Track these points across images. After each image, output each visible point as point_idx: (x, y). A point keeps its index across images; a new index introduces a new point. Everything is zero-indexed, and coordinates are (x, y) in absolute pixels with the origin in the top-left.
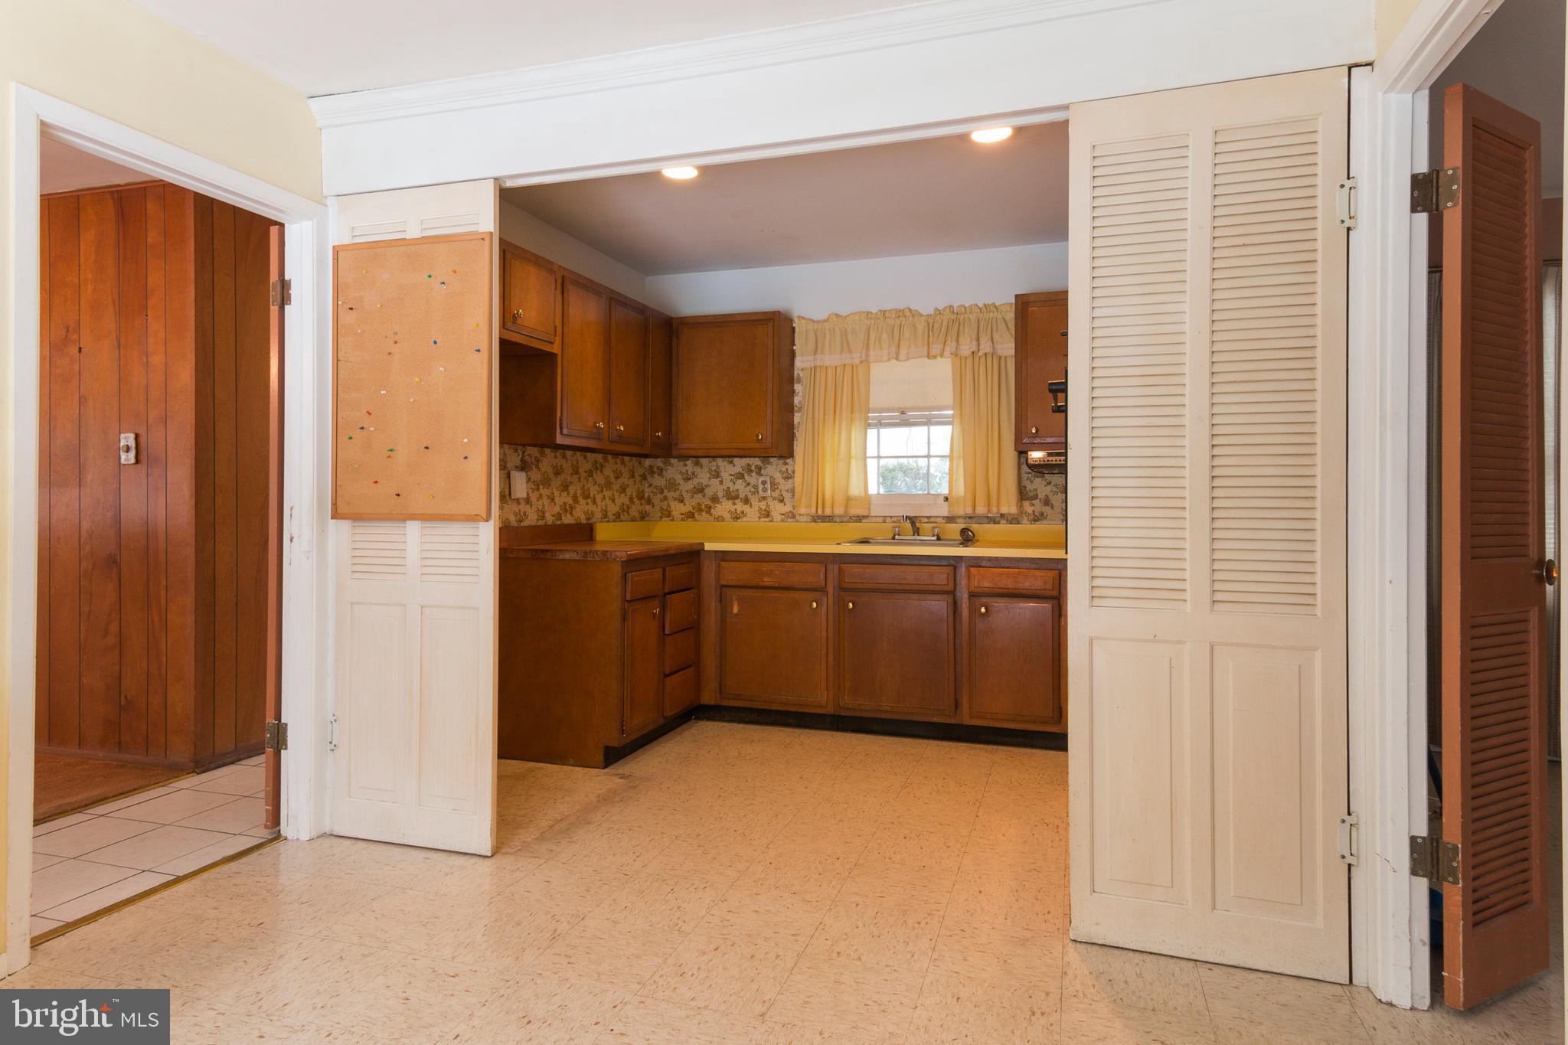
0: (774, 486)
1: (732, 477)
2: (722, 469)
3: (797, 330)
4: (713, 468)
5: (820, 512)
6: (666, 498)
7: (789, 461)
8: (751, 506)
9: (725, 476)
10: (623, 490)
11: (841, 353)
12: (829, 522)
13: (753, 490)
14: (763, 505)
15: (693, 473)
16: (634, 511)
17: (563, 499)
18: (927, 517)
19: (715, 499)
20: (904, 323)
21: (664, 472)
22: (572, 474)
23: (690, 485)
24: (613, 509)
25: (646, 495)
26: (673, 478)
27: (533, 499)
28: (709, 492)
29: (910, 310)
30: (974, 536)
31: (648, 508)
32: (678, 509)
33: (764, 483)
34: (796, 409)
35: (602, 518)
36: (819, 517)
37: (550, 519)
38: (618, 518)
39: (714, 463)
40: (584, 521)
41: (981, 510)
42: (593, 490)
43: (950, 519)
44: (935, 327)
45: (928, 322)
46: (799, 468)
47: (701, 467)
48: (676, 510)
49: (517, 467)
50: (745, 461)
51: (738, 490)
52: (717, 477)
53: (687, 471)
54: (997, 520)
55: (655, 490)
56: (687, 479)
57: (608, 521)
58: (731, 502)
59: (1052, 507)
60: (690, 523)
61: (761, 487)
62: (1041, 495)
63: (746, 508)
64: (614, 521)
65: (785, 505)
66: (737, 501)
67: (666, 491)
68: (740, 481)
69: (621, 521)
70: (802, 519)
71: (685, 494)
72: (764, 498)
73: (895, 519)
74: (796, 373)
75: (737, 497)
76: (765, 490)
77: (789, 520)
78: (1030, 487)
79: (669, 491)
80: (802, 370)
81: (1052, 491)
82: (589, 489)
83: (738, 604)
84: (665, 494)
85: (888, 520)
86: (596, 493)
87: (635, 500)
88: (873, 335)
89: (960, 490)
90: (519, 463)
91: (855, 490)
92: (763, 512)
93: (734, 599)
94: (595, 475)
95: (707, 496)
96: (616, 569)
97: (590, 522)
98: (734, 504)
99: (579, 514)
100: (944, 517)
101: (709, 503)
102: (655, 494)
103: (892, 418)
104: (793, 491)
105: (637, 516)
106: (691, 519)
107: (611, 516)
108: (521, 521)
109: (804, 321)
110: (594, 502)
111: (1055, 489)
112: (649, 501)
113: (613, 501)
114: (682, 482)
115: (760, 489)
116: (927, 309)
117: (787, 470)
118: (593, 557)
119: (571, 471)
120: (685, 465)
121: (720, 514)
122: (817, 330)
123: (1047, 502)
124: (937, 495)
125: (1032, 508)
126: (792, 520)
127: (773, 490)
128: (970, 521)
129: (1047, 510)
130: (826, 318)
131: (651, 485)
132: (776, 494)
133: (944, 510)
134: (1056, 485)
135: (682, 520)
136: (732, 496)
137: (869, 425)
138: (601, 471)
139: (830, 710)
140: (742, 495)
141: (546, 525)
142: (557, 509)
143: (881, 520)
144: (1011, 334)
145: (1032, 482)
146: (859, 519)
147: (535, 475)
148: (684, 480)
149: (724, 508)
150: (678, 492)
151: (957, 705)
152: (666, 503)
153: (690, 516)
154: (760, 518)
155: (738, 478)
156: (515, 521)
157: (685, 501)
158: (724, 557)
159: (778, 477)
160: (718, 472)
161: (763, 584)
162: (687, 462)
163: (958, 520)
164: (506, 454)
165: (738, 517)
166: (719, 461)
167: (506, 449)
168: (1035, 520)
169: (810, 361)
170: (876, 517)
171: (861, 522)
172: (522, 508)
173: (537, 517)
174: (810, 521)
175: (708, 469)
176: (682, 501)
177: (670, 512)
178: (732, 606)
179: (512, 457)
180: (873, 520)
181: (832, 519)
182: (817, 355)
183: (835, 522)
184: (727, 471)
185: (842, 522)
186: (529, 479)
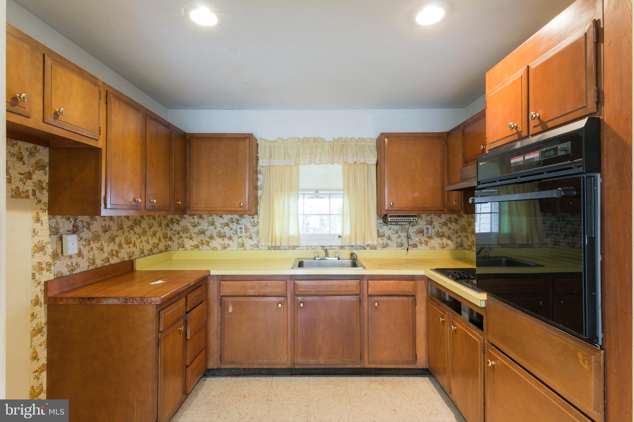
0: (246, 230)
1: (222, 225)
2: (216, 220)
3: (260, 145)
4: (211, 220)
5: (274, 245)
6: (181, 237)
7: (255, 216)
8: (233, 241)
9: (217, 224)
10: (154, 234)
11: (285, 158)
12: (277, 249)
13: (234, 232)
14: (240, 241)
15: (198, 223)
16: (161, 247)
17: (109, 248)
18: (330, 246)
19: (211, 237)
20: (318, 145)
21: (180, 222)
22: (118, 230)
23: (196, 229)
24: (147, 247)
25: (169, 236)
26: (186, 226)
27: (85, 251)
28: (208, 234)
29: (321, 138)
30: (357, 257)
31: (170, 243)
32: (188, 243)
33: (241, 228)
34: (259, 188)
35: (140, 255)
36: (272, 247)
37: (99, 263)
38: (151, 252)
39: (211, 217)
40: (127, 259)
41: (359, 243)
42: (134, 238)
43: (342, 247)
44: (335, 148)
45: (330, 145)
46: (261, 220)
47: (203, 219)
48: (187, 244)
49: (69, 231)
50: (229, 217)
51: (225, 232)
52: (213, 225)
53: (194, 221)
54: (365, 247)
55: (174, 233)
56: (195, 226)
57: (144, 256)
58: (221, 239)
59: (392, 241)
60: (196, 251)
61: (239, 230)
62: (387, 235)
63: (230, 242)
64: (149, 255)
65: (253, 240)
66: (224, 239)
67: (181, 233)
68: (226, 227)
69: (153, 254)
70: (262, 248)
71: (193, 235)
72: (241, 237)
73: (313, 247)
74: (259, 168)
75: (225, 236)
76: (241, 232)
77: (255, 249)
78: (381, 231)
79: (183, 233)
80: (262, 167)
82: (131, 237)
83: (232, 307)
84: (180, 235)
85: (310, 248)
86: (136, 239)
87: (162, 239)
88: (301, 151)
89: (347, 232)
90: (71, 227)
91: (293, 232)
92: (240, 245)
93: (230, 303)
94: (135, 228)
95: (207, 236)
96: (152, 311)
97: (131, 259)
98: (223, 240)
99: (124, 255)
100: (338, 246)
101: (208, 240)
102: (174, 235)
103: (311, 194)
104: (258, 233)
105: (163, 248)
106: (197, 249)
107: (146, 252)
108: (73, 270)
109: (263, 141)
110: (135, 245)
111: (393, 232)
112: (171, 239)
113: (148, 242)
114: (191, 228)
115: (238, 232)
116: (329, 138)
117: (254, 221)
118: (132, 302)
119: (117, 228)
120: (194, 218)
121: (215, 246)
122: (271, 146)
123: (389, 238)
124: (335, 235)
125: (382, 241)
126: (256, 249)
127: (246, 232)
128: (352, 248)
129: (389, 242)
130: (276, 139)
131: (172, 230)
132: (248, 234)
133: (339, 242)
134: (394, 230)
135: (192, 249)
136: (222, 236)
137: (299, 198)
138: (140, 225)
139: (289, 365)
140: (228, 235)
141: (96, 268)
142: (105, 255)
143: (306, 248)
144: (373, 155)
145: (382, 228)
146: (294, 248)
147: (86, 234)
148: (193, 227)
149: (217, 242)
150: (189, 234)
151: (361, 357)
152: (181, 240)
153: (197, 247)
154: (238, 248)
155: (225, 226)
156: (66, 272)
157: (193, 238)
158: (222, 278)
159: (249, 225)
160: (213, 223)
161: (248, 294)
162: (194, 217)
163: (346, 248)
164: (58, 223)
165: (225, 248)
166: (215, 217)
167: (58, 217)
168: (384, 247)
169: (267, 162)
170: (303, 246)
171: (295, 249)
172: (74, 260)
173: (88, 264)
174: (267, 249)
175: (207, 221)
176: (191, 239)
177: (184, 245)
178: (228, 308)
179: (65, 224)
180: (302, 248)
181: (279, 248)
182: (271, 159)
183: (281, 249)
184: (219, 222)
185: (284, 249)
186: (81, 238)
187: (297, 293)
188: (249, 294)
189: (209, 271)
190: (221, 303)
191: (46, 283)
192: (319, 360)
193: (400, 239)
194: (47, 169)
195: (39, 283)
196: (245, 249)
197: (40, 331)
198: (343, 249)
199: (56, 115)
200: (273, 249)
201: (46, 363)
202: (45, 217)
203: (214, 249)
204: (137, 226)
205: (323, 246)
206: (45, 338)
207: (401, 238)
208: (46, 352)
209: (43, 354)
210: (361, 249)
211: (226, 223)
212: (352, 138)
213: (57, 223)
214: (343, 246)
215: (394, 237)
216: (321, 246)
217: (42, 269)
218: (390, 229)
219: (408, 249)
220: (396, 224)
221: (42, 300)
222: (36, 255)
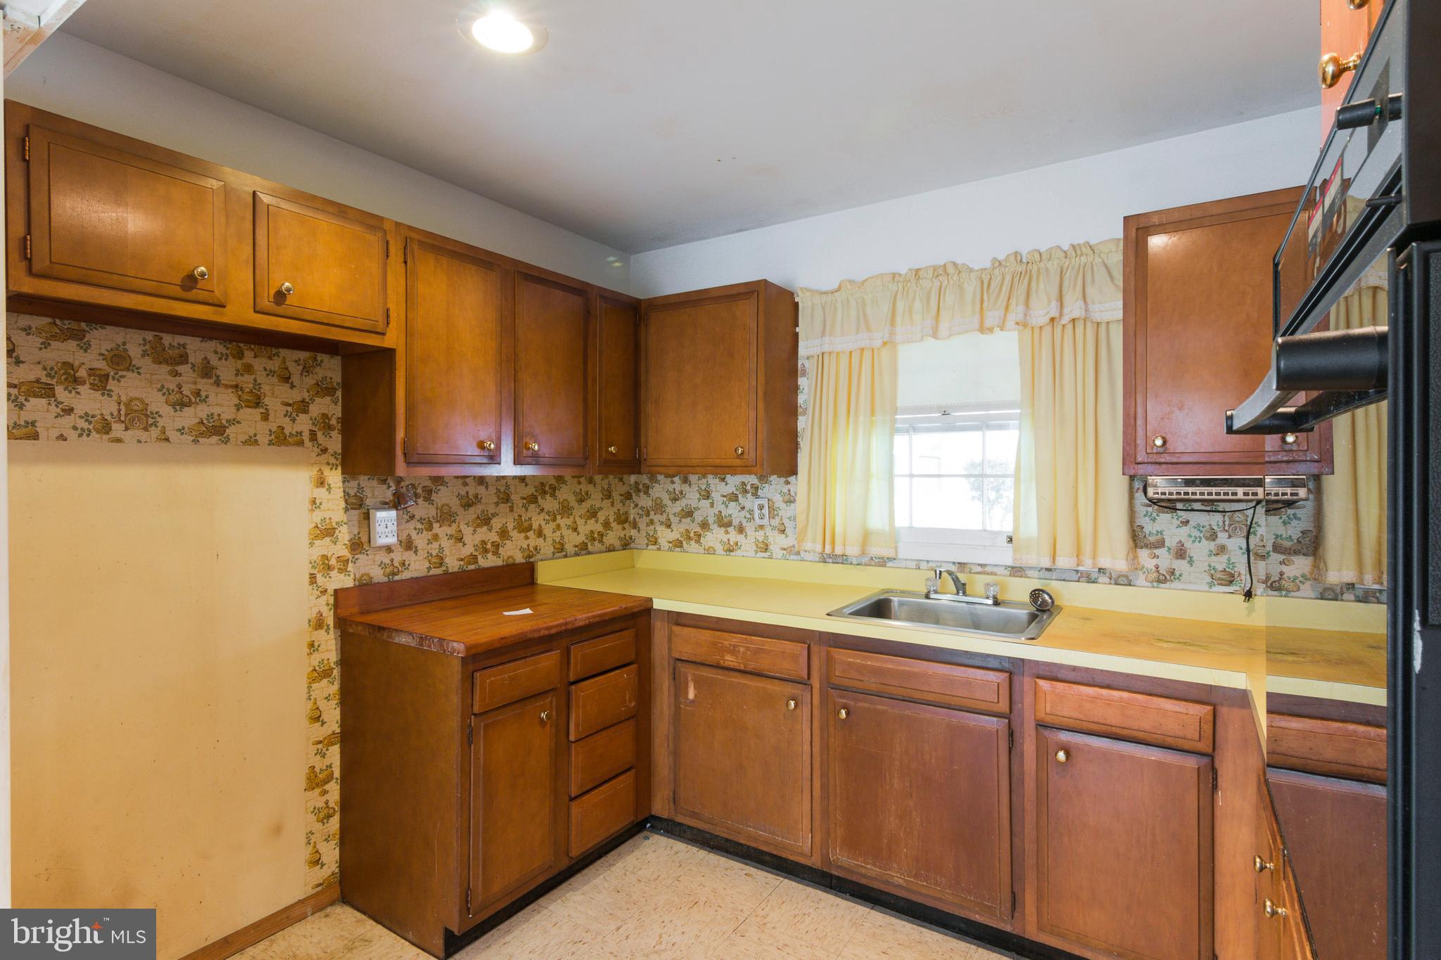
0: (773, 511)
1: (725, 499)
2: (712, 487)
3: (800, 305)
4: (703, 487)
5: (828, 550)
6: (652, 522)
7: (792, 479)
8: (746, 536)
9: (716, 496)
10: (593, 514)
11: (857, 332)
12: (842, 563)
13: (748, 516)
14: (760, 535)
15: (681, 492)
16: (612, 538)
17: (473, 537)
18: (981, 565)
19: (705, 525)
20: (945, 283)
21: (650, 490)
22: (497, 504)
23: (679, 506)
24: (572, 540)
25: (632, 517)
26: (660, 499)
27: (420, 541)
28: (698, 517)
29: (955, 264)
30: (1053, 602)
31: (633, 532)
32: (665, 536)
33: (761, 507)
34: (800, 410)
35: (554, 553)
36: (827, 556)
37: (453, 564)
38: (583, 550)
39: (704, 481)
40: (519, 558)
41: (1065, 561)
42: (537, 521)
43: (1017, 571)
44: (992, 287)
45: (981, 278)
46: (802, 489)
47: (690, 485)
48: (663, 537)
49: (386, 503)
50: (738, 479)
51: (730, 515)
52: (708, 497)
53: (674, 489)
54: (1094, 576)
55: (641, 512)
56: (675, 499)
57: (566, 556)
58: (723, 530)
59: (1191, 562)
60: (677, 554)
61: (757, 512)
62: (1171, 542)
63: (740, 538)
64: (577, 554)
65: (787, 536)
66: (729, 529)
67: (652, 513)
68: (733, 504)
69: (589, 553)
70: (808, 557)
71: (672, 517)
72: (762, 527)
73: (934, 565)
74: (800, 363)
75: (729, 524)
76: (763, 516)
77: (792, 557)
78: (1149, 527)
79: (655, 514)
80: (808, 358)
81: (1190, 536)
82: (530, 519)
83: (694, 687)
84: (651, 517)
85: (921, 565)
86: (543, 523)
87: (614, 525)
88: (900, 306)
89: (1031, 528)
90: (389, 495)
91: (876, 521)
92: (760, 545)
93: (690, 678)
94: (540, 500)
95: (696, 522)
96: (456, 667)
97: (531, 560)
98: (727, 533)
99: (513, 551)
100: (1006, 567)
101: (698, 529)
102: (641, 516)
103: (930, 420)
104: (795, 519)
105: (617, 544)
106: (679, 549)
107: (569, 548)
108: (394, 574)
109: (808, 294)
110: (540, 534)
111: (1195, 533)
112: (635, 525)
113: (575, 530)
114: (669, 503)
115: (756, 516)
116: (979, 259)
117: (789, 491)
119: (496, 500)
120: (673, 482)
121: (710, 544)
122: (825, 303)
123: (1181, 553)
124: (999, 533)
125: (1155, 561)
126: (795, 557)
127: (772, 517)
128: (1048, 574)
129: (1180, 565)
130: (836, 286)
131: (636, 505)
133: (1006, 557)
134: (1199, 528)
135: (670, 550)
136: (724, 523)
137: (898, 431)
138: (553, 495)
139: (815, 862)
140: (736, 522)
141: (446, 573)
142: (468, 550)
143: (913, 565)
144: (1116, 286)
145: (1154, 520)
146: (882, 562)
147: (422, 509)
148: (672, 500)
149: (715, 537)
150: (665, 515)
151: (1015, 904)
152: (652, 527)
153: (678, 544)
154: (756, 552)
155: (731, 500)
156: (378, 575)
157: (673, 526)
158: (679, 619)
159: (779, 501)
160: (708, 492)
161: (724, 663)
162: (674, 479)
163: (1029, 573)
164: (362, 488)
165: (730, 551)
166: (710, 478)
167: (363, 480)
168: (1159, 581)
169: (817, 346)
170: (906, 560)
171: (885, 566)
172: (398, 556)
173: (427, 565)
174: (818, 560)
175: (697, 488)
176: (669, 526)
177: (656, 539)
178: (687, 687)
179: (376, 491)
180: (903, 564)
181: (847, 560)
182: (824, 338)
183: (851, 564)
184: (718, 491)
185: (859, 564)
186: (412, 517)
187: (835, 680)
188: (726, 664)
189: (650, 600)
190: (675, 676)
191: (337, 592)
192: (890, 873)
193: (1224, 558)
194: (339, 393)
195: (324, 592)
196: (771, 557)
197: (326, 674)
198: (1021, 577)
199: (280, 296)
200: (831, 561)
201: (338, 730)
202: (335, 477)
203: (710, 551)
204: (548, 497)
205: (959, 563)
206: (335, 688)
207: (1226, 557)
208: (338, 711)
209: (333, 715)
210: (1079, 581)
211: (733, 493)
212: (1051, 248)
213: (360, 488)
214: (1021, 568)
215: (1201, 550)
216: (954, 563)
217: (330, 568)
218: (1186, 523)
219: (1249, 595)
220: (1208, 508)
221: (330, 620)
222: (317, 542)
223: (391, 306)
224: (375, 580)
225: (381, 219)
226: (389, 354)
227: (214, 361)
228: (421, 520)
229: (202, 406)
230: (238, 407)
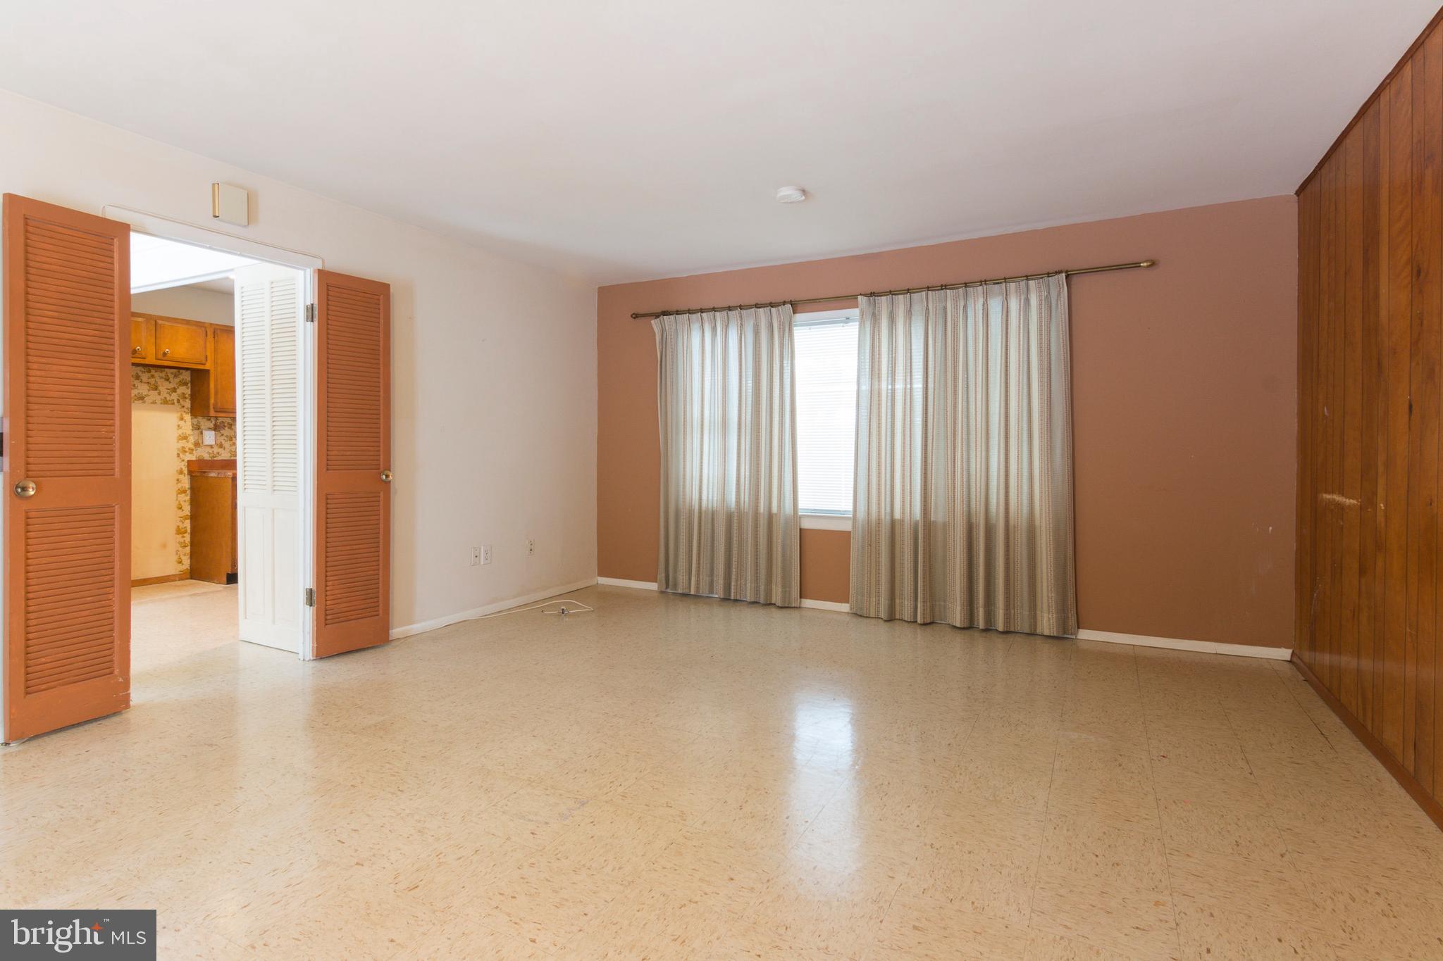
90: (212, 425)
108: (214, 457)
156: (207, 457)
167: (200, 419)
172: (216, 450)
173: (230, 455)
179: (204, 423)
186: (222, 435)
191: (188, 461)
194: (189, 385)
195: (183, 460)
197: (184, 492)
199: (165, 354)
201: (189, 514)
202: (188, 417)
206: (188, 497)
208: (189, 507)
209: (187, 509)
213: (199, 422)
217: (186, 452)
221: (186, 471)
222: (180, 441)
223: (208, 354)
224: (205, 459)
225: (204, 323)
226: (208, 371)
227: (140, 374)
228: (227, 436)
229: (136, 390)
230: (149, 390)
